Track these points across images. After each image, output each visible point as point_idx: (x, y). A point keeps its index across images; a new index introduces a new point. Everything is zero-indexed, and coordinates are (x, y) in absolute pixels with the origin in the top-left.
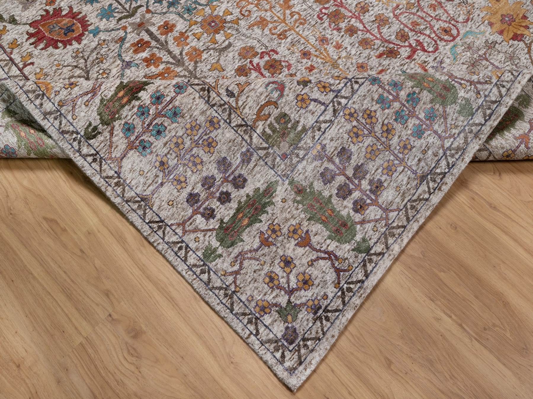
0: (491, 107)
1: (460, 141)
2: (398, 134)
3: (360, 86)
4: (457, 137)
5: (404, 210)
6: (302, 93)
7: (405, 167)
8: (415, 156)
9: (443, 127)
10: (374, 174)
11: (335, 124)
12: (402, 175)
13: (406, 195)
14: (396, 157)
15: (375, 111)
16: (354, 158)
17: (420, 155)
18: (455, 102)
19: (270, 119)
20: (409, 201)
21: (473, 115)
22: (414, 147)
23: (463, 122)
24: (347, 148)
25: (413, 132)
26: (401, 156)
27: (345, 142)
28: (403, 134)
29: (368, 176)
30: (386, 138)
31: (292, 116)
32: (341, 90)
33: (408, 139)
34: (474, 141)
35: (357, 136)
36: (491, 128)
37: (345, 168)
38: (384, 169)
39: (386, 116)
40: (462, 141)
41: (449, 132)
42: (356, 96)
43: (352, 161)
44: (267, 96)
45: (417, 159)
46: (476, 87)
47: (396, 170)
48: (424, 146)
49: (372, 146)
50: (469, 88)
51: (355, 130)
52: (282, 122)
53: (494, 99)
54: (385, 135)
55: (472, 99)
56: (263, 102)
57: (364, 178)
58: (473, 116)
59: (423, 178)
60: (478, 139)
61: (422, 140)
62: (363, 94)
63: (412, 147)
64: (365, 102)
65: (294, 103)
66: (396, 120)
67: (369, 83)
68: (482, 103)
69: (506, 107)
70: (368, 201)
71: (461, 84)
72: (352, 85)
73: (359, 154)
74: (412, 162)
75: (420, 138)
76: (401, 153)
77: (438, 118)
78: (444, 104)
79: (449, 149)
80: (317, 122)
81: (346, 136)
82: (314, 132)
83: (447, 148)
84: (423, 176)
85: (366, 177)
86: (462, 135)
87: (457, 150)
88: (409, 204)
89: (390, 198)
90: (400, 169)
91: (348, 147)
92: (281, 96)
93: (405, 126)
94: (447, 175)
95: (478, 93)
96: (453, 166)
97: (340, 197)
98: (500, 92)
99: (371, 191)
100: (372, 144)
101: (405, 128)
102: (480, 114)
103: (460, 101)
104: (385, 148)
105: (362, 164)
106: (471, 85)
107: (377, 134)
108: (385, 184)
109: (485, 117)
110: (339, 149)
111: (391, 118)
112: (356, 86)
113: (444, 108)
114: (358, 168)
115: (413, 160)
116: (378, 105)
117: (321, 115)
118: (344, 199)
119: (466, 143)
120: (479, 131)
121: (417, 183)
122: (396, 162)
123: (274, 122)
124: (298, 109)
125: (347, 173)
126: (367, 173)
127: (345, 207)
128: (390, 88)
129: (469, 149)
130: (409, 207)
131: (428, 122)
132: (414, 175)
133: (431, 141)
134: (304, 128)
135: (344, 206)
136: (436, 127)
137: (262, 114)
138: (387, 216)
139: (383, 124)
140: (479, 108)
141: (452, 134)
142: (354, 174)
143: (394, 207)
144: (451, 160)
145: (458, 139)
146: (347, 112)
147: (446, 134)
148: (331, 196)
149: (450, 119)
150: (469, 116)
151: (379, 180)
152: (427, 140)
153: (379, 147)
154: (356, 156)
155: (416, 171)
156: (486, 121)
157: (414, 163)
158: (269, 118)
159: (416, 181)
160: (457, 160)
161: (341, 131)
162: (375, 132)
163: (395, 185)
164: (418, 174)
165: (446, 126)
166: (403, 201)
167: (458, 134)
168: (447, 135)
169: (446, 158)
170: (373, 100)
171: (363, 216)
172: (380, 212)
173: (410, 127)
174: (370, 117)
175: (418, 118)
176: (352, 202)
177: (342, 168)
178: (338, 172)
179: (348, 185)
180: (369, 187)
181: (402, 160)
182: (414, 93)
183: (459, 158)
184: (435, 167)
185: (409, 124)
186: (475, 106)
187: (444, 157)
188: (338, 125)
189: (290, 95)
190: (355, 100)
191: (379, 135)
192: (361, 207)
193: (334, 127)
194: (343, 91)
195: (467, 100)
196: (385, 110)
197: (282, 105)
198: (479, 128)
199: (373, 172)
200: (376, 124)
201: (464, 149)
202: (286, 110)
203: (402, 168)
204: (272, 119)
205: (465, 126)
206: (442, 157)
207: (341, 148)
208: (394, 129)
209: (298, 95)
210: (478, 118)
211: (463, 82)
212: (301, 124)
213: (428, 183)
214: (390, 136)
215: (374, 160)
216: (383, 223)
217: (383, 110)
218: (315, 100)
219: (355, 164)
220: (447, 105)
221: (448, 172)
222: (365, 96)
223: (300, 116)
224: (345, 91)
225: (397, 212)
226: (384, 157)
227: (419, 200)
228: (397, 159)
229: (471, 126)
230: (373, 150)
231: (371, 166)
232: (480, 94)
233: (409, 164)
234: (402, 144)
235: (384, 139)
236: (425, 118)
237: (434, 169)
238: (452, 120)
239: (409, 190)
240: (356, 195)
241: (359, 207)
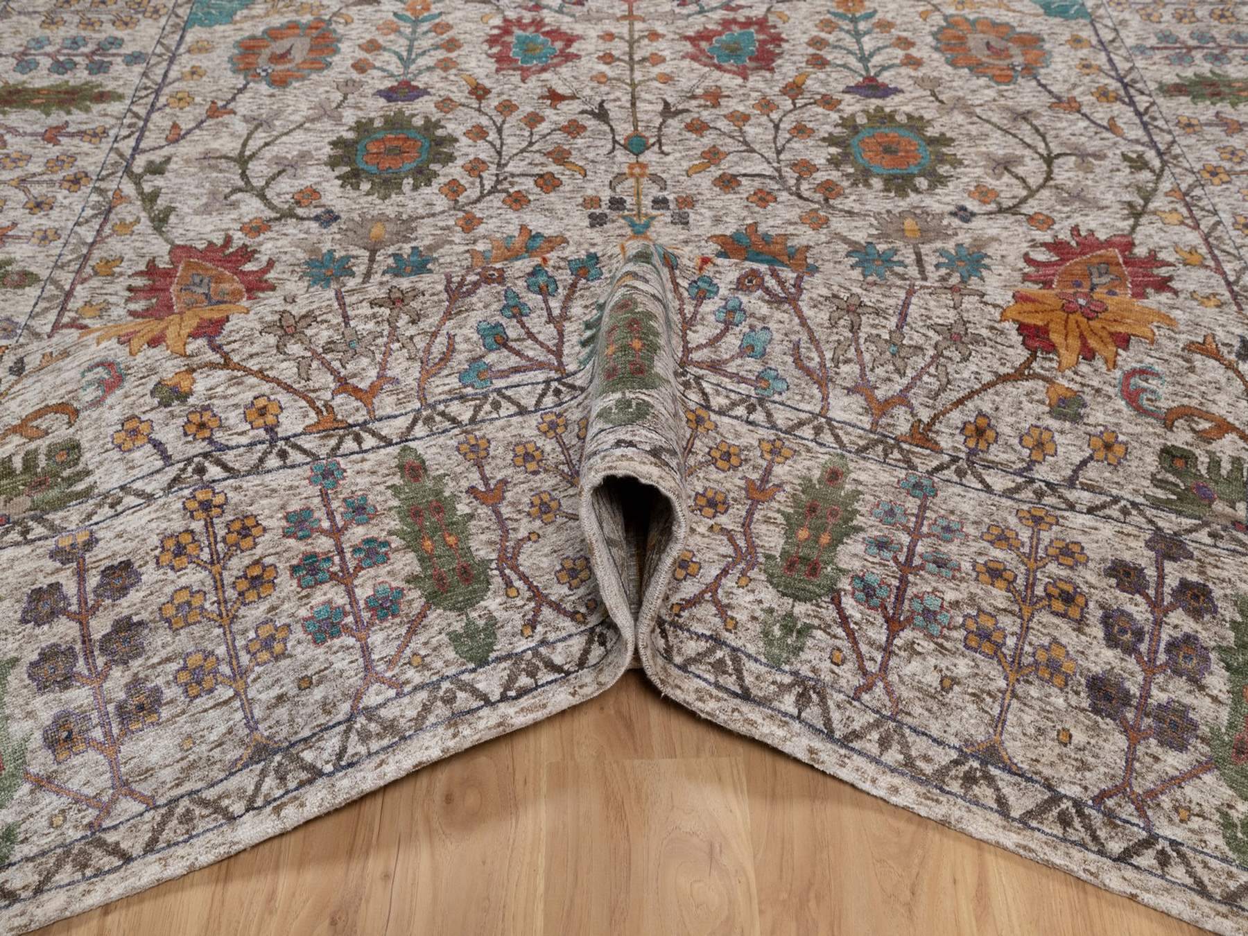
0: (540, 675)
1: (407, 709)
2: (273, 600)
3: (284, 467)
4: (409, 693)
5: (163, 811)
6: (144, 418)
7: (237, 694)
8: (278, 680)
9: (391, 650)
10: (153, 666)
11: (153, 507)
12: (219, 711)
13: (196, 774)
14: (233, 656)
15: (265, 530)
16: (134, 596)
17: (290, 688)
18: (461, 610)
19: (38, 442)
20: (190, 794)
21: (482, 662)
22: (290, 656)
23: (447, 664)
24: (136, 565)
25: (312, 618)
26: (245, 659)
27: (142, 552)
28: (286, 606)
29: (136, 664)
30: (241, 594)
31: (88, 455)
32: (230, 448)
33: (289, 626)
34: (440, 730)
35: (180, 551)
36: (500, 724)
37: (94, 609)
38: (184, 668)
39: (278, 550)
40: (411, 713)
41: (397, 670)
42: (254, 480)
43: (124, 602)
44: (70, 392)
45: (276, 691)
46: (537, 611)
47: (211, 691)
48: (316, 666)
49: (192, 594)
50: (519, 602)
51: (186, 539)
52: (58, 459)
53: (558, 660)
54: (243, 585)
55: (508, 628)
56: (54, 402)
57: (126, 663)
58: (481, 666)
59: (262, 752)
60: (451, 731)
61: (321, 650)
62: (274, 485)
63: (283, 655)
64: (265, 502)
65: (111, 431)
66: (294, 569)
67: (309, 473)
68: (524, 651)
69: (573, 694)
70: (98, 734)
71: (509, 584)
72: (266, 454)
73: (152, 594)
74: (262, 694)
75: (317, 642)
76: (249, 652)
77: (397, 620)
78: (433, 599)
79: (370, 713)
80: (122, 488)
81: (155, 540)
82: (100, 505)
83: (366, 708)
84: (265, 747)
85: (131, 663)
86: (423, 695)
87: (385, 729)
88: (185, 803)
89: (154, 758)
90: (225, 692)
91: (140, 566)
92: (97, 403)
93: (304, 593)
94: (320, 782)
95: (532, 624)
96: (350, 765)
97: (34, 680)
98: (586, 652)
99: (120, 708)
100: (195, 589)
101: (301, 599)
102: (501, 672)
103: (474, 615)
104: (220, 615)
105: (141, 623)
106: (529, 599)
107: (225, 574)
108: (165, 713)
109: (507, 688)
110: (119, 560)
111: (288, 560)
112: (272, 462)
113: (427, 606)
114: (126, 627)
115: (268, 688)
116: (284, 523)
117: (143, 477)
118: (42, 688)
119: (419, 723)
120: (471, 711)
121: (241, 758)
122: (225, 669)
123: (43, 450)
124: (110, 446)
125: (93, 623)
126: (139, 655)
127: (30, 715)
128: (342, 509)
129: (414, 744)
130: (180, 810)
131: (366, 615)
132: (247, 731)
133: (338, 665)
134: (91, 488)
135: (29, 708)
136: (376, 638)
137: (35, 424)
138: (114, 801)
139: (257, 562)
140: (509, 656)
141: (403, 678)
142: (107, 638)
143: (145, 788)
144: (355, 747)
145: (406, 700)
146: (201, 496)
147: (388, 669)
148: (14, 662)
149: (422, 638)
150: (471, 659)
151: (157, 690)
152: (332, 658)
153: (207, 605)
154: (142, 594)
155: (257, 723)
156: (504, 698)
157: (263, 697)
158: (39, 438)
159: (241, 751)
160: (370, 755)
161: (154, 525)
162: (224, 568)
163: (188, 728)
164: (257, 735)
165: (401, 650)
166: (177, 785)
167: (416, 689)
168: (389, 674)
169: (347, 732)
170: (283, 507)
171: (55, 767)
172: (104, 781)
173: (313, 602)
174: (245, 532)
175: (350, 593)
176: (56, 710)
177: (91, 603)
178: (74, 608)
179: (75, 657)
180: (122, 696)
181: (240, 673)
182: (386, 544)
183: (377, 753)
184: (305, 740)
185: (318, 593)
186: (501, 647)
187: (343, 727)
188: (156, 511)
189: (118, 409)
190: (245, 485)
191: (228, 578)
192: (69, 738)
193: (148, 509)
194: (231, 453)
195: (492, 625)
196: (289, 537)
197: (85, 423)
198: (475, 705)
199: (155, 660)
200: (242, 551)
201: (404, 738)
202: (85, 438)
203: (231, 693)
204: (43, 444)
205: (443, 678)
206: (339, 723)
207: (124, 559)
208: (274, 585)
209: (133, 417)
210: (490, 681)
211: (518, 584)
212: (89, 481)
213: (263, 774)
214: (251, 596)
215: (176, 632)
216: (91, 814)
217: (286, 535)
218: (157, 445)
219: (126, 613)
220: (438, 605)
221: (330, 775)
222: (274, 491)
223: (101, 463)
224: (240, 455)
225: (142, 807)
226: (202, 637)
227: (215, 807)
228: (230, 663)
229: (460, 689)
230: (189, 603)
231: (160, 642)
232: (534, 628)
233: (252, 693)
234: (265, 632)
235: (231, 594)
236: (366, 603)
237: (302, 746)
238: (425, 644)
239: (211, 762)
240: (79, 696)
241: (65, 734)
